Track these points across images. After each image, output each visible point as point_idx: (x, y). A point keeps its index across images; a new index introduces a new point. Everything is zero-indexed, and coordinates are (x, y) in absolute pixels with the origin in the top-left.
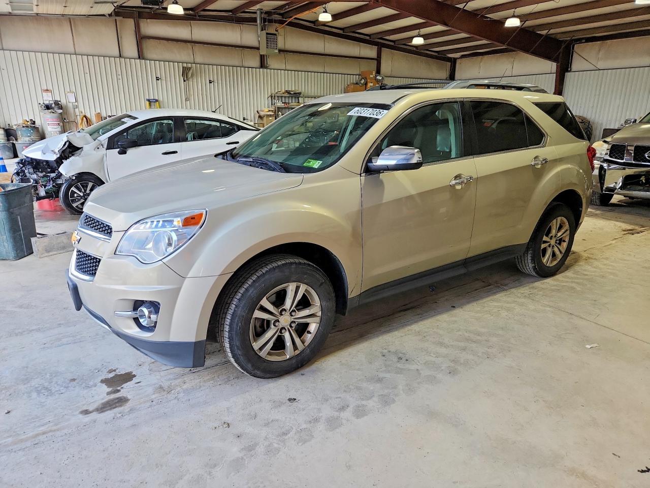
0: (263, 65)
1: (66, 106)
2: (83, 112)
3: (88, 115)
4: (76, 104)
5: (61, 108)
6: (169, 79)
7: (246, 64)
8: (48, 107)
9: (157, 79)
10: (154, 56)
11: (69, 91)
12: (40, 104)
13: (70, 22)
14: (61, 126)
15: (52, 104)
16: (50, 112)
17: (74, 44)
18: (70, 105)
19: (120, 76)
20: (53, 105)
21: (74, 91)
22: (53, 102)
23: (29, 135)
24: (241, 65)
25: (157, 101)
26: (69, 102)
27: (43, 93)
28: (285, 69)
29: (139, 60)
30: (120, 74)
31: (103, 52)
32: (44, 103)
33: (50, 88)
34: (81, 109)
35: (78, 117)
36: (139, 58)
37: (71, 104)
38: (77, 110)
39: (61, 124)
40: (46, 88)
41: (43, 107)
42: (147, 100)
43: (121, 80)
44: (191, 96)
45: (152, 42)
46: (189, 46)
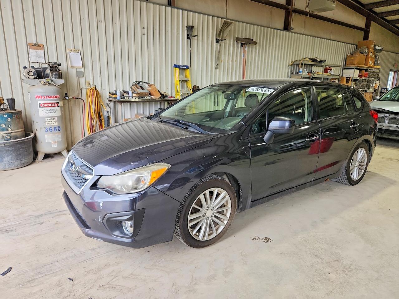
0: (287, 27)
1: (67, 73)
2: (91, 83)
3: (99, 89)
4: (83, 69)
5: (60, 76)
6: (201, 38)
7: (273, 25)
8: (39, 75)
9: (189, 37)
11: (72, 48)
12: (25, 68)
14: (61, 107)
15: (46, 68)
16: (45, 84)
18: (73, 73)
19: (145, 30)
20: (48, 71)
21: (81, 49)
22: (46, 66)
23: (4, 126)
24: (268, 26)
25: (188, 67)
26: (73, 67)
27: (31, 51)
28: (303, 33)
29: (170, 8)
30: (145, 26)
32: (33, 67)
33: (42, 41)
34: (89, 78)
35: (84, 91)
36: (168, 4)
37: (74, 70)
38: (82, 80)
39: (61, 104)
40: (34, 42)
41: (32, 74)
42: (175, 66)
43: (146, 36)
44: (221, 62)
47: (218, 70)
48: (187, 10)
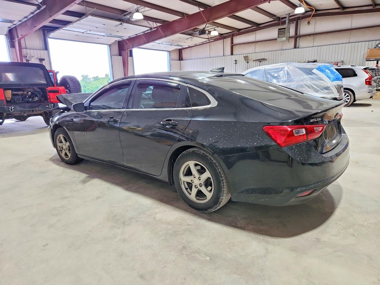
0: (295, 47)
6: (241, 63)
7: (284, 48)
9: (236, 63)
10: (237, 53)
17: (210, 54)
24: (281, 49)
29: (229, 56)
45: (238, 46)
46: (254, 44)
48: (236, 55)
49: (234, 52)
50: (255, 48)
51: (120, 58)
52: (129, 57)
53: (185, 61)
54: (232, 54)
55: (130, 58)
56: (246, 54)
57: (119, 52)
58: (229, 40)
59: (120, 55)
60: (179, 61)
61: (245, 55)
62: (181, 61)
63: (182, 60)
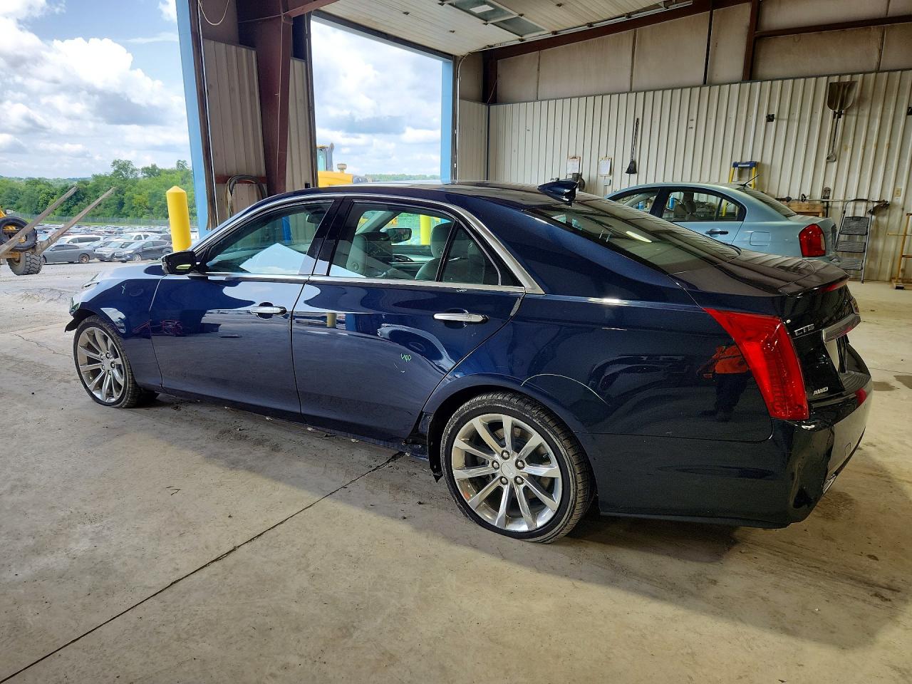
1: (596, 182)
4: (611, 178)
6: (797, 116)
9: (770, 118)
10: (778, 71)
11: (604, 156)
13: (634, 39)
17: (632, 76)
18: (601, 181)
19: (695, 122)
21: (612, 156)
25: (753, 164)
26: (600, 175)
27: (569, 163)
29: (738, 86)
30: (694, 117)
31: (676, 80)
33: (579, 154)
34: (616, 186)
36: (744, 79)
37: (601, 178)
38: (609, 189)
40: (573, 155)
42: (735, 165)
43: (694, 130)
44: (846, 149)
45: (782, 41)
46: (875, 31)
47: (835, 164)
48: (772, 80)
49: (765, 68)
50: (880, 51)
51: (247, 57)
52: (291, 61)
53: (509, 106)
54: (750, 74)
55: (296, 65)
56: (840, 75)
57: (240, 26)
58: (743, 13)
59: (246, 37)
60: (484, 107)
61: (835, 79)
62: (493, 108)
63: (495, 101)
